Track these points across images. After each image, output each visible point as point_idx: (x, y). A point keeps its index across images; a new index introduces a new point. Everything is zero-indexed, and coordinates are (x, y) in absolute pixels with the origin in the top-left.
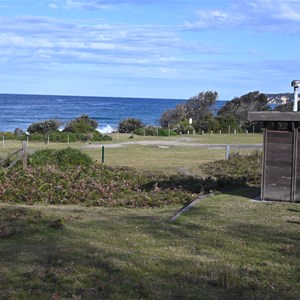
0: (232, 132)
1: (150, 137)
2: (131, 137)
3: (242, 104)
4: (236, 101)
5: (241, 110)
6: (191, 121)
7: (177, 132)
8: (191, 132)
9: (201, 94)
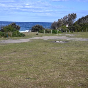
1: (47, 34)
2: (37, 34)
3: (87, 19)
7: (61, 32)
8: (68, 31)
9: (69, 14)
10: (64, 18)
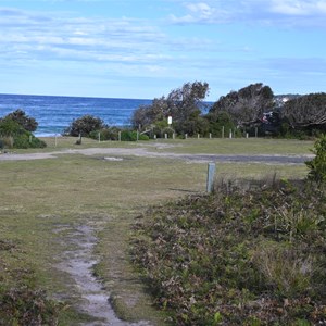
0: (227, 135)
3: (241, 99)
4: (233, 96)
5: (239, 106)
6: (170, 120)
7: (150, 136)
8: (170, 136)
9: (186, 86)
10: (170, 95)
